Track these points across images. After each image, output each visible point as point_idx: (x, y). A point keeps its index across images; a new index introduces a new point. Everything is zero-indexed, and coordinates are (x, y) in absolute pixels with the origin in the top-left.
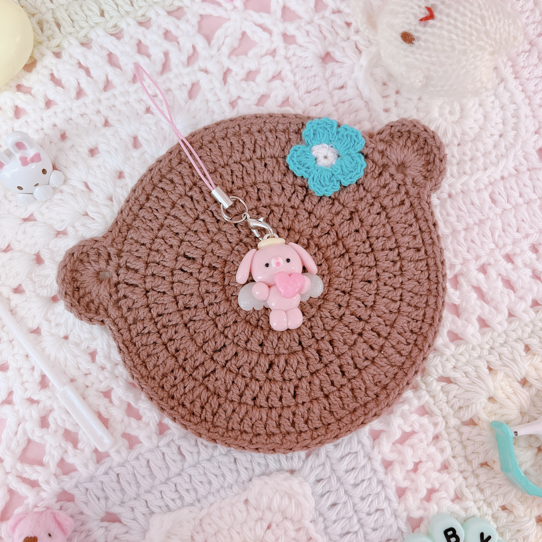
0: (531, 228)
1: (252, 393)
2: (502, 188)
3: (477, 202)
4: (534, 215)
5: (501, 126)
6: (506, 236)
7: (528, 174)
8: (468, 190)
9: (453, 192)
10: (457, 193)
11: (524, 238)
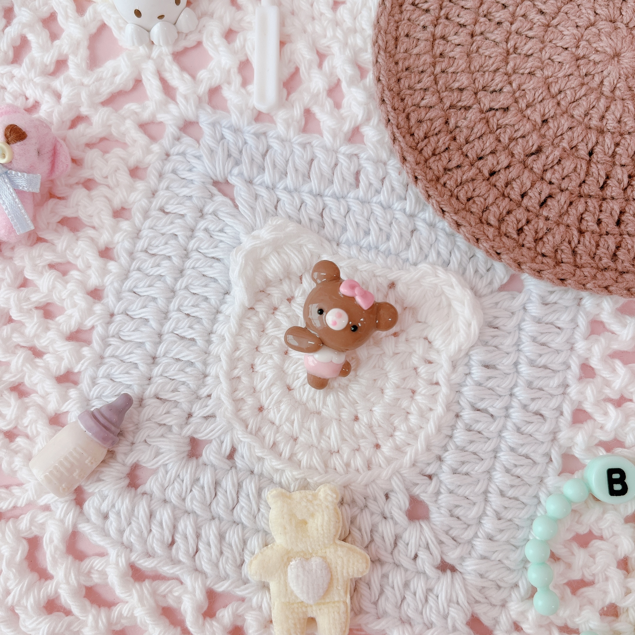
1: (495, 163)
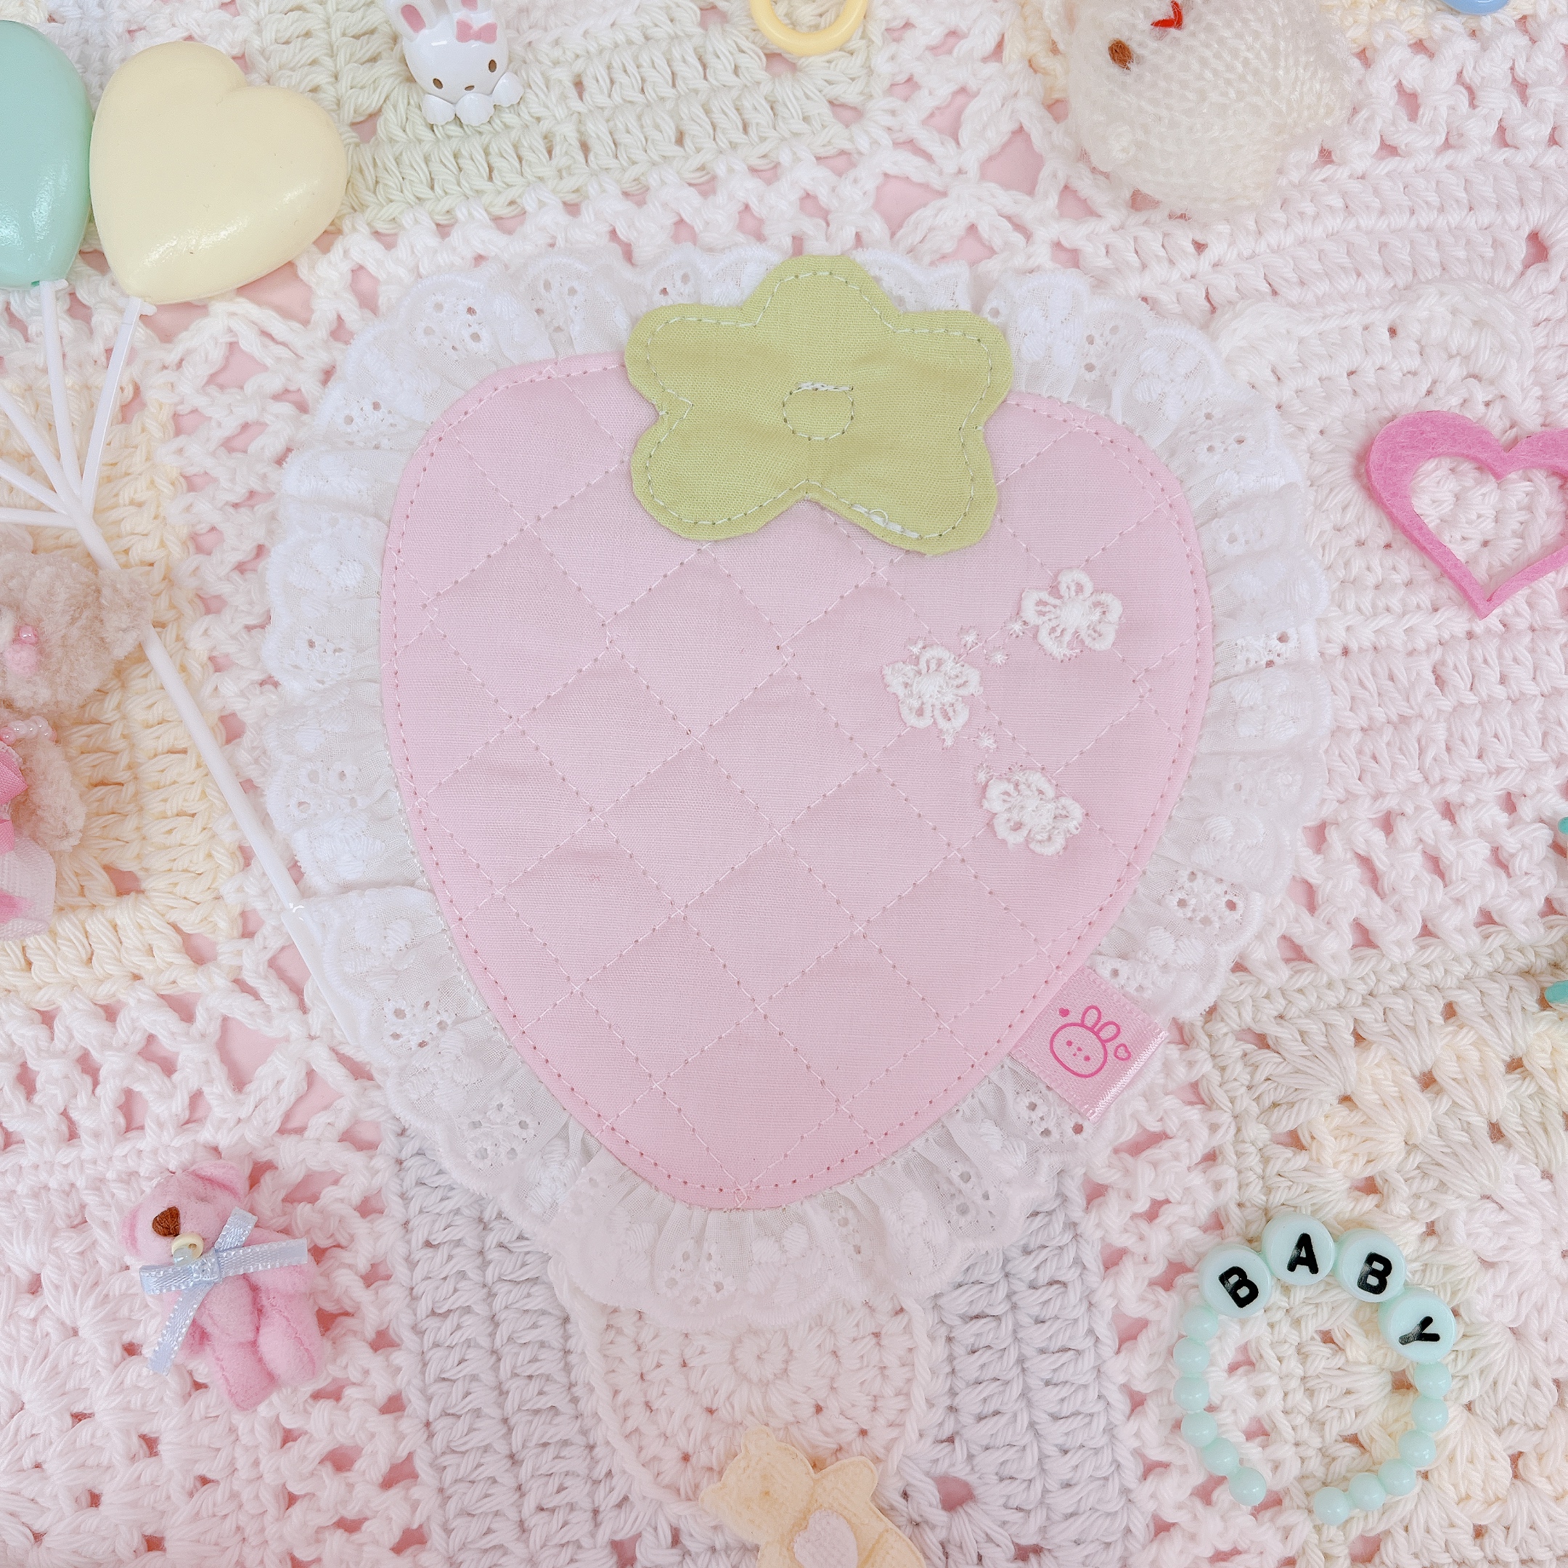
0: (1511, 757)
2: (1465, 659)
3: (1401, 676)
4: (1524, 730)
5: (1488, 525)
6: (1452, 762)
7: (1527, 639)
8: (1389, 647)
9: (1354, 646)
10: (1361, 649)
11: (1490, 773)
